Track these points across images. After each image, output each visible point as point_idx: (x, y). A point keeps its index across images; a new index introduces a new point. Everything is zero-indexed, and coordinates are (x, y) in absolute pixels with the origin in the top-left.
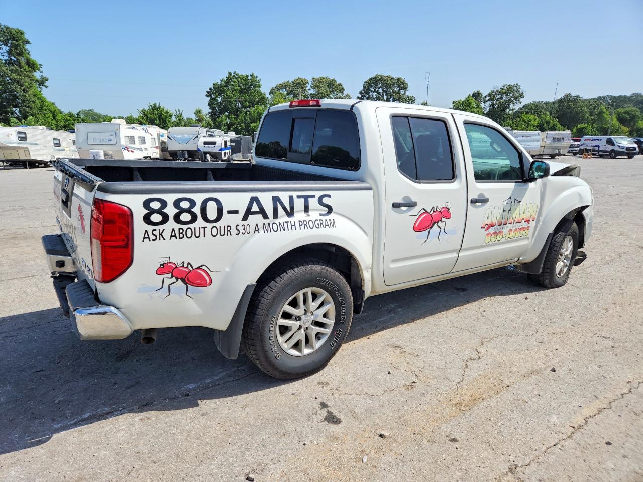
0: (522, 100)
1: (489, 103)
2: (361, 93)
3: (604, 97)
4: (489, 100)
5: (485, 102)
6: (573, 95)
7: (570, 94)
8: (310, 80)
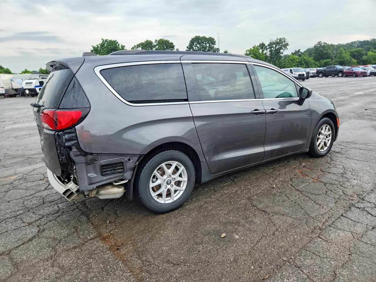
0: (288, 47)
1: (268, 50)
2: (188, 47)
3: (355, 42)
4: (269, 48)
5: (267, 49)
6: (323, 42)
7: (321, 42)
8: (154, 41)
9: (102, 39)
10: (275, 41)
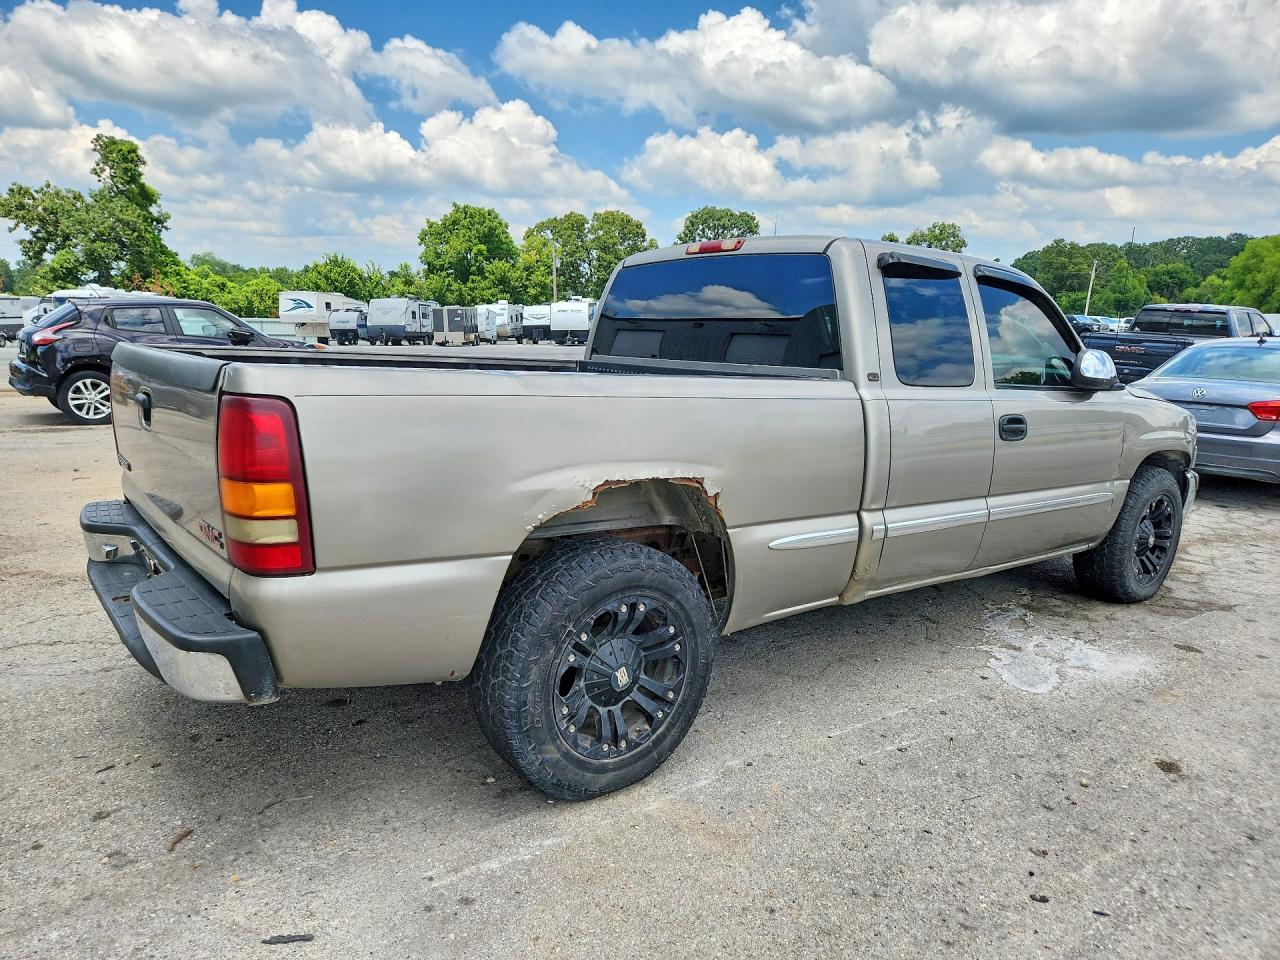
0: (964, 250)
2: (679, 238)
6: (1068, 240)
7: (1063, 240)
8: (589, 217)
9: (455, 205)
10: (927, 232)
